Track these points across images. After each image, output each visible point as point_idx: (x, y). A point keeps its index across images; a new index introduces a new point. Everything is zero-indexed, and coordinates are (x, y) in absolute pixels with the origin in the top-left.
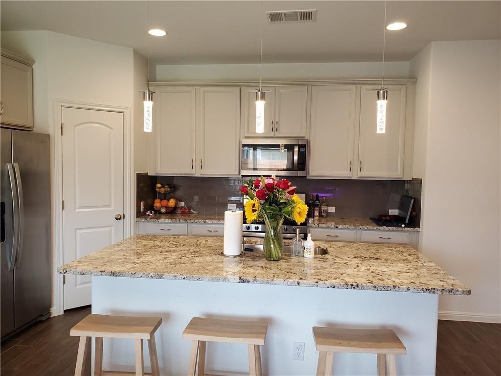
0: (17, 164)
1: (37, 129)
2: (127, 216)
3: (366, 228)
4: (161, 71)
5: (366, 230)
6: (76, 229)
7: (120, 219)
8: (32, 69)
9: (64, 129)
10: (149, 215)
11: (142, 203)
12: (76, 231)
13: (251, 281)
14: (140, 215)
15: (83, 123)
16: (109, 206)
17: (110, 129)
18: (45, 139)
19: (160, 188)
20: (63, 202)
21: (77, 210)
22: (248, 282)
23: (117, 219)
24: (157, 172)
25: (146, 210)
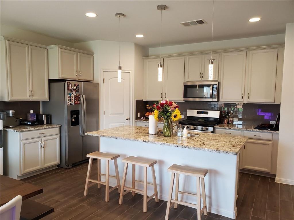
0: (84, 95)
1: (95, 81)
2: (131, 119)
3: (246, 130)
4: (151, 51)
5: (246, 131)
6: (109, 123)
7: (127, 120)
8: (93, 57)
9: (105, 81)
10: (142, 119)
11: (139, 113)
12: (109, 124)
13: (147, 142)
14: (137, 118)
15: (113, 78)
16: (124, 114)
17: (124, 80)
18: (97, 85)
19: (148, 107)
20: (104, 111)
21: (110, 115)
22: (146, 142)
23: (126, 120)
24: (146, 99)
25: (141, 117)
